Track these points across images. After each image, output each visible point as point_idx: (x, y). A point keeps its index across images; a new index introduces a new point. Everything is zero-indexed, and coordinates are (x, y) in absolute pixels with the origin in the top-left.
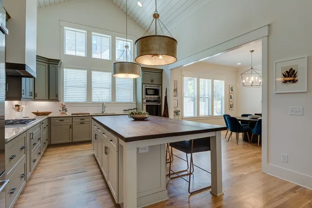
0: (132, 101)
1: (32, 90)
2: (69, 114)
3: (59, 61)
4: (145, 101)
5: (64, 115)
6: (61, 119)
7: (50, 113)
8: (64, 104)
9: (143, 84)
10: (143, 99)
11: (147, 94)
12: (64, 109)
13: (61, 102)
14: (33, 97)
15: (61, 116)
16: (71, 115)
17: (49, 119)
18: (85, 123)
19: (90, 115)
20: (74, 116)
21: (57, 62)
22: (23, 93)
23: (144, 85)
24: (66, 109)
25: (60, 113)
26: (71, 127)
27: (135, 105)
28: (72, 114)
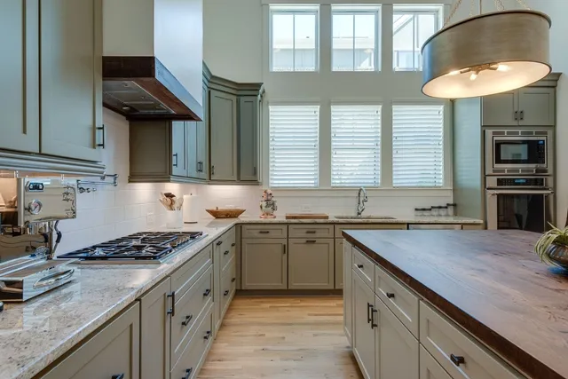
0: (440, 181)
1: (203, 158)
2: (280, 216)
3: (258, 86)
4: (492, 182)
5: (270, 219)
6: (264, 228)
7: (242, 212)
8: (269, 192)
9: (484, 127)
10: (485, 176)
11: (498, 160)
12: (270, 204)
13: (264, 188)
14: (204, 175)
15: (263, 220)
16: (284, 220)
17: (239, 226)
18: (318, 241)
19: (330, 220)
20: (292, 222)
21: (254, 88)
22: (174, 163)
23: (489, 132)
24: (273, 204)
25: (260, 213)
26: (285, 249)
27: (450, 194)
28: (287, 218)
